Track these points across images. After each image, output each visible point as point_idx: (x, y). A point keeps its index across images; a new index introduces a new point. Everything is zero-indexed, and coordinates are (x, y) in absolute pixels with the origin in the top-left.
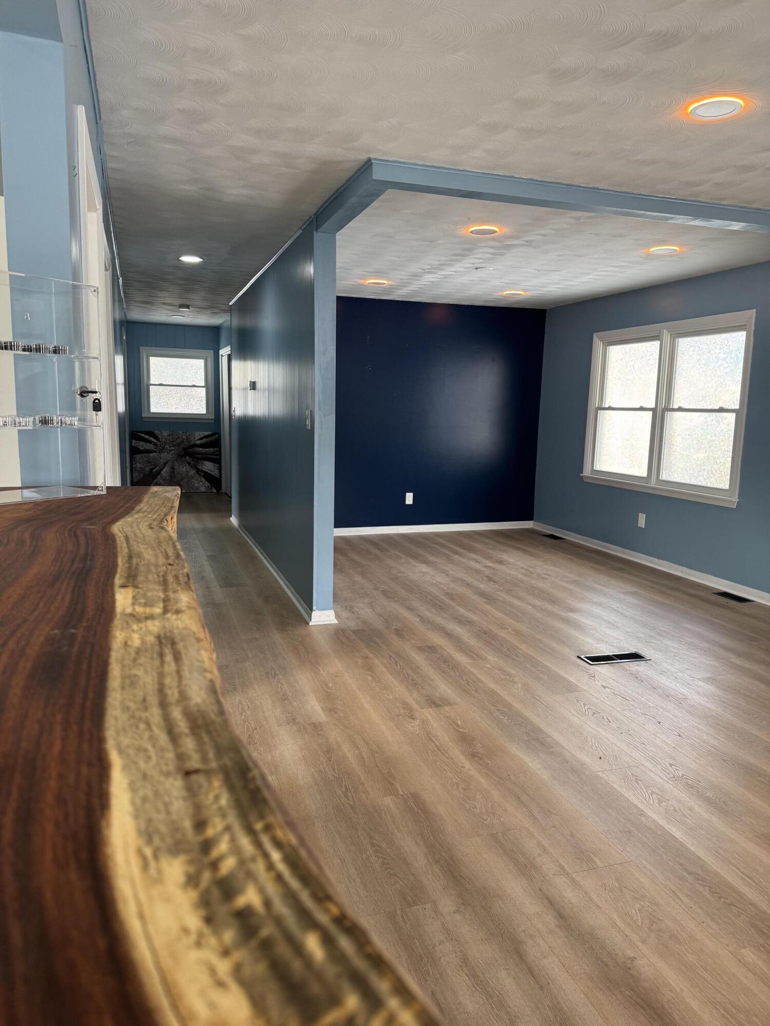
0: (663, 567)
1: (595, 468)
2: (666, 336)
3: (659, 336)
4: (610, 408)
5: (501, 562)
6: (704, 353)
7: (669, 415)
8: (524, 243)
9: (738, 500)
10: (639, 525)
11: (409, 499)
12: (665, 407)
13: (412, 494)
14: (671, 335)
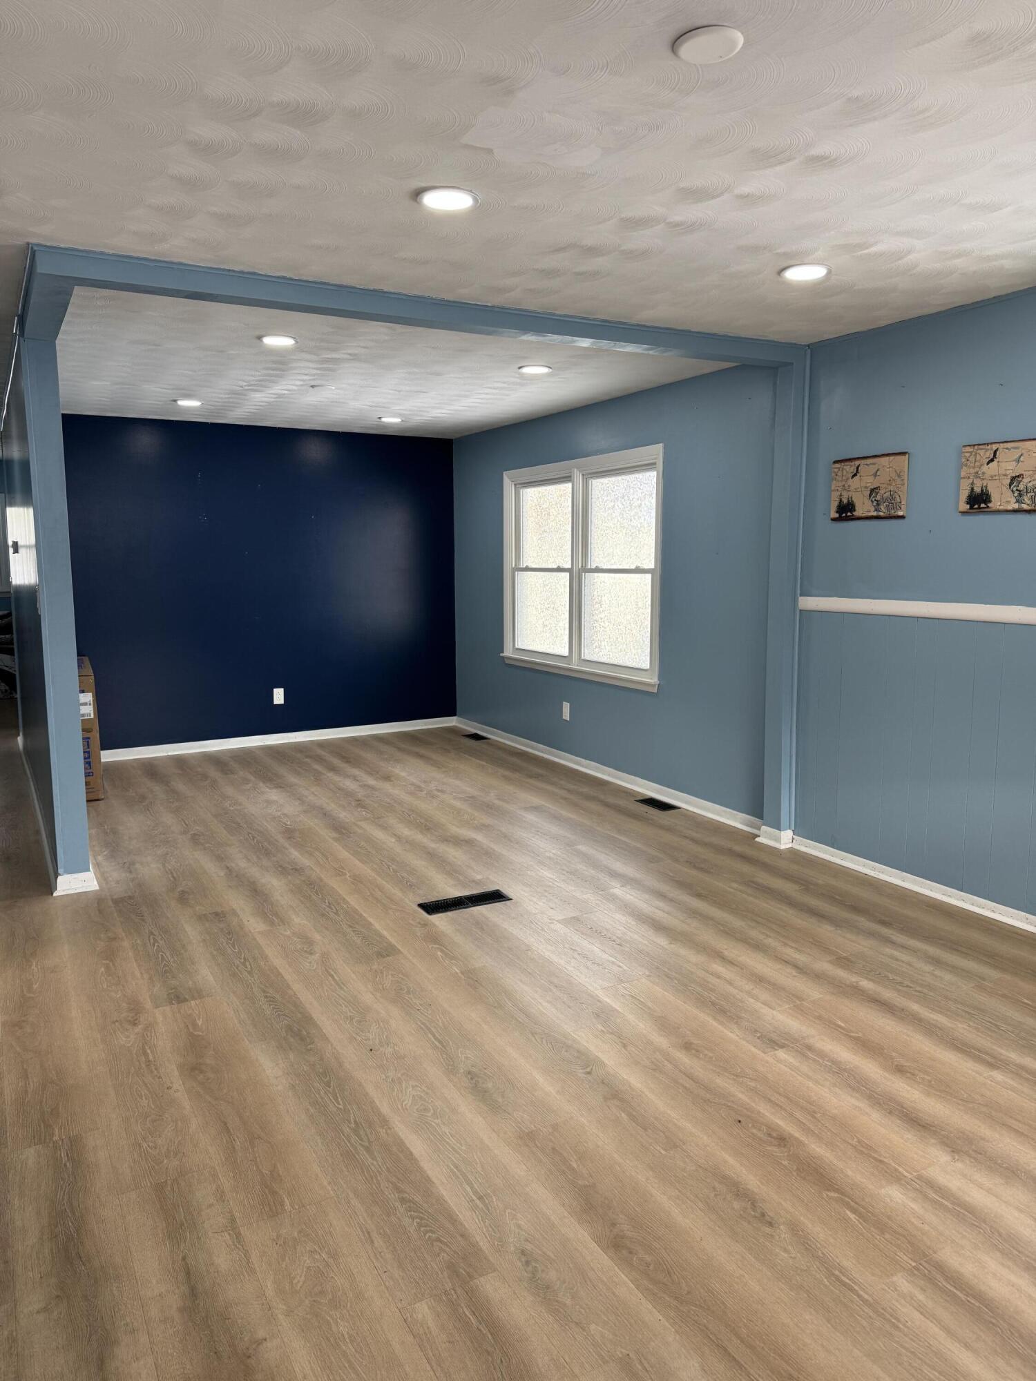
0: (591, 770)
1: (516, 646)
2: (578, 476)
3: (570, 477)
4: (528, 569)
5: (387, 778)
6: (617, 499)
7: (588, 578)
8: (348, 357)
9: (658, 682)
10: (564, 718)
11: (279, 696)
12: (582, 567)
13: (282, 689)
14: (583, 475)
